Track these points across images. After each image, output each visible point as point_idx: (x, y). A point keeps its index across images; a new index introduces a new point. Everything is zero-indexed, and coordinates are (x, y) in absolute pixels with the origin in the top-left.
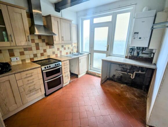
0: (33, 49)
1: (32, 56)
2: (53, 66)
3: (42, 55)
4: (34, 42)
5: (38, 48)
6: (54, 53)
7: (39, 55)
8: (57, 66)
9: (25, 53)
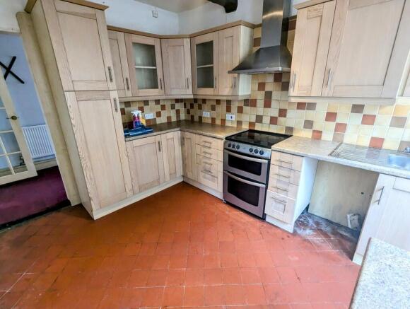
0: (258, 105)
1: (253, 119)
2: (244, 148)
3: (273, 121)
4: (264, 90)
5: (267, 104)
6: (309, 124)
7: (266, 120)
8: (255, 154)
9: (244, 111)
